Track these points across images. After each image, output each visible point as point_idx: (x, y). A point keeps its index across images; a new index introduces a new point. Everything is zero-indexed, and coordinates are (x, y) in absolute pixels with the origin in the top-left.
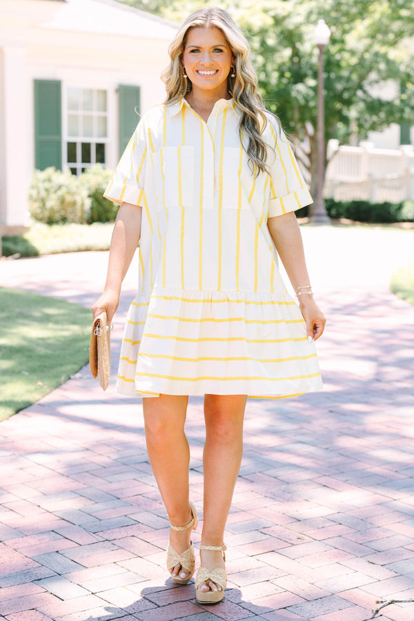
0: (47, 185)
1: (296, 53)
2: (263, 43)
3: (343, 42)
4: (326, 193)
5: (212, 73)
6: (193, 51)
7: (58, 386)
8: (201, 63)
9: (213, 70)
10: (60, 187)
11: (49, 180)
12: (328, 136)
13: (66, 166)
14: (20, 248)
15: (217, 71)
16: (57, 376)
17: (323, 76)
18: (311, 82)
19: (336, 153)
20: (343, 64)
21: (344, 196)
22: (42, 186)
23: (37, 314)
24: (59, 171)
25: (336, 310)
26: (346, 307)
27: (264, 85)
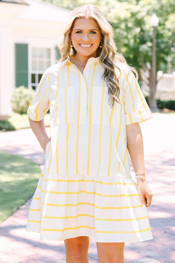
0: (20, 95)
1: (142, 30)
2: (126, 26)
3: (164, 25)
4: (157, 96)
5: (89, 46)
6: (77, 32)
7: (12, 214)
8: (83, 40)
9: (89, 44)
10: (26, 96)
11: (21, 92)
12: (158, 69)
13: (30, 85)
14: (6, 126)
15: (92, 45)
16: (12, 208)
17: (155, 41)
18: (149, 44)
19: (162, 78)
20: (165, 36)
22: (18, 95)
23: (8, 166)
24: (27, 88)
25: (165, 163)
26: (171, 160)
27: (126, 45)
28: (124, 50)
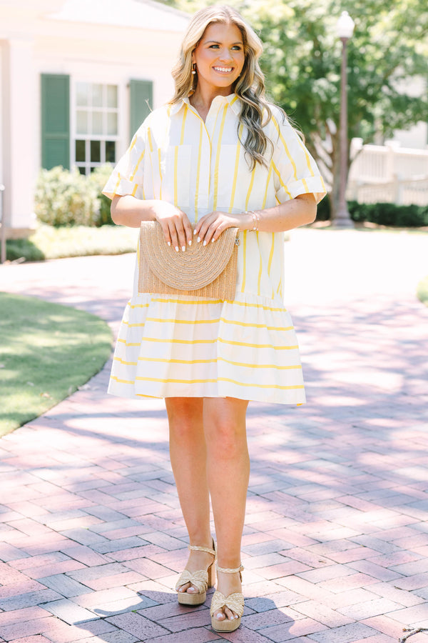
0: (54, 185)
1: (318, 47)
2: (283, 36)
3: (367, 35)
4: (349, 195)
5: (228, 70)
6: (212, 47)
7: (65, 397)
9: (229, 67)
10: (67, 188)
11: (57, 180)
12: (352, 134)
13: (74, 165)
14: (25, 251)
15: (233, 68)
16: (64, 388)
17: (347, 70)
18: (334, 77)
19: (360, 152)
20: (368, 58)
21: (368, 198)
22: (48, 186)
23: (43, 321)
24: (67, 171)
25: (360, 319)
26: (371, 315)
27: (283, 80)
28: (278, 89)
